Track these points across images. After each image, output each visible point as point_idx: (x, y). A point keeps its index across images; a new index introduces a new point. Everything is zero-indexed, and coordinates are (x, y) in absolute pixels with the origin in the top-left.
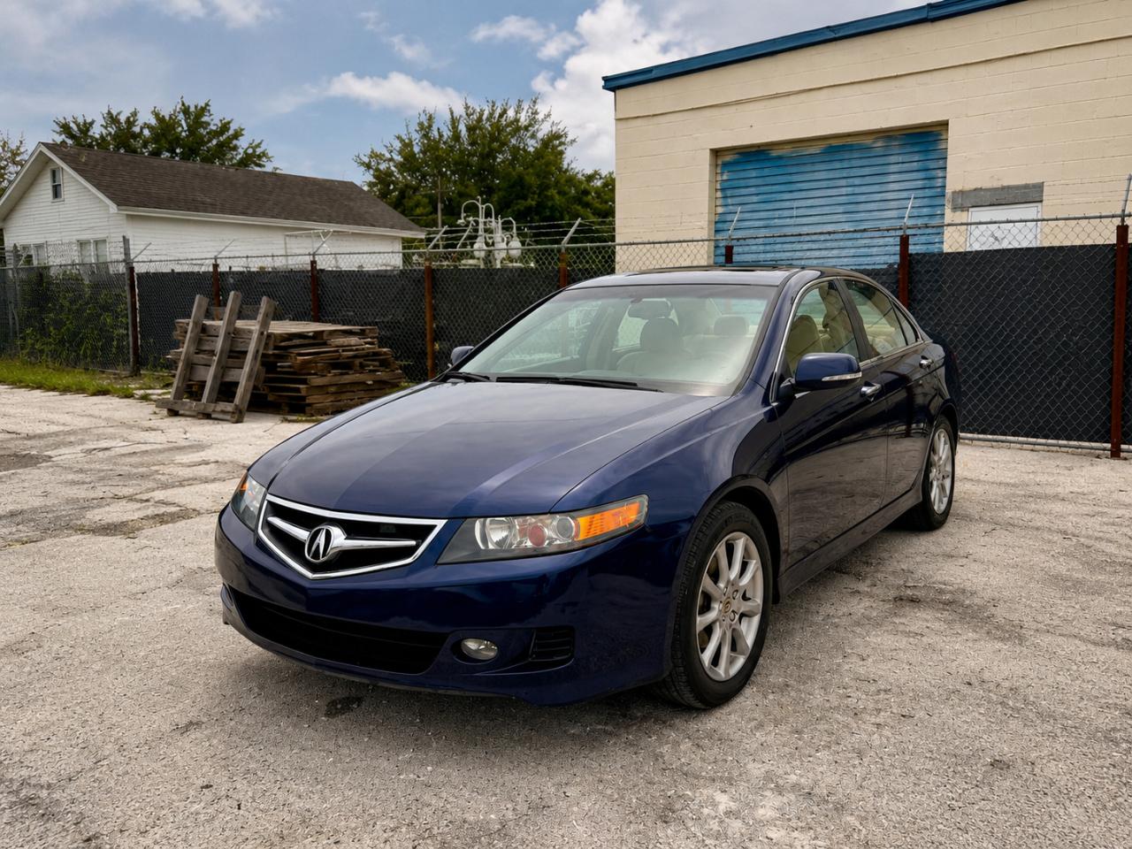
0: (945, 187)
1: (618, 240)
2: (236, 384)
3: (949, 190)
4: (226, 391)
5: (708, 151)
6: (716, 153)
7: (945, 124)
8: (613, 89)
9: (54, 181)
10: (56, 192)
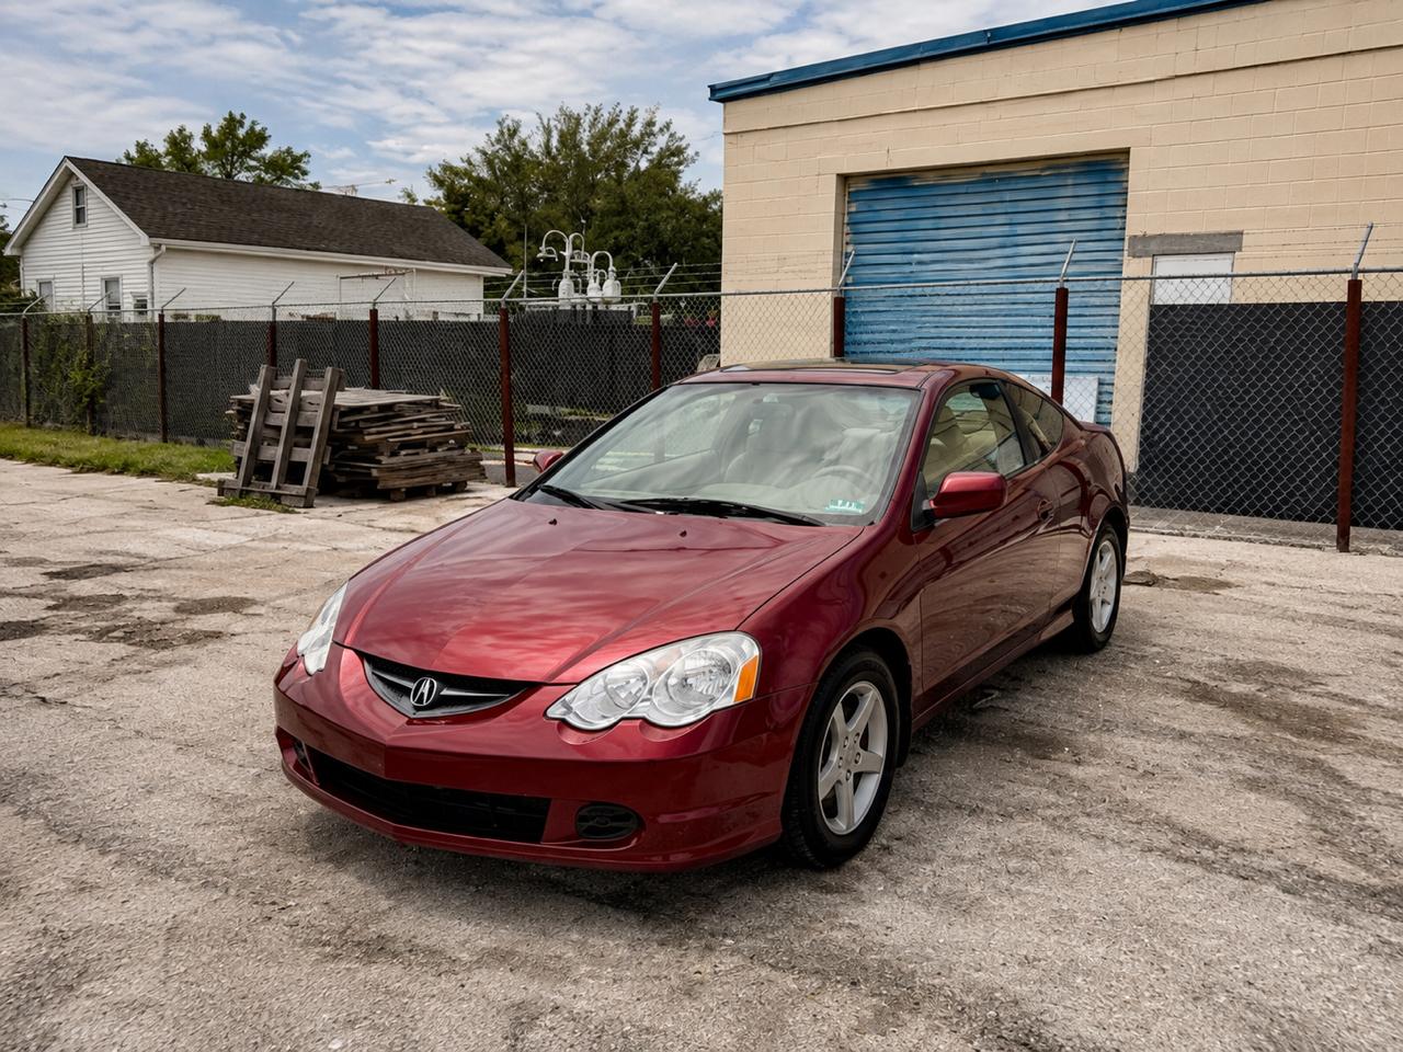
0: (1124, 229)
1: (725, 289)
2: (304, 465)
3: (1129, 233)
4: (294, 472)
5: (835, 176)
6: (844, 179)
7: (1126, 152)
8: (723, 100)
9: (77, 204)
10: (80, 216)
